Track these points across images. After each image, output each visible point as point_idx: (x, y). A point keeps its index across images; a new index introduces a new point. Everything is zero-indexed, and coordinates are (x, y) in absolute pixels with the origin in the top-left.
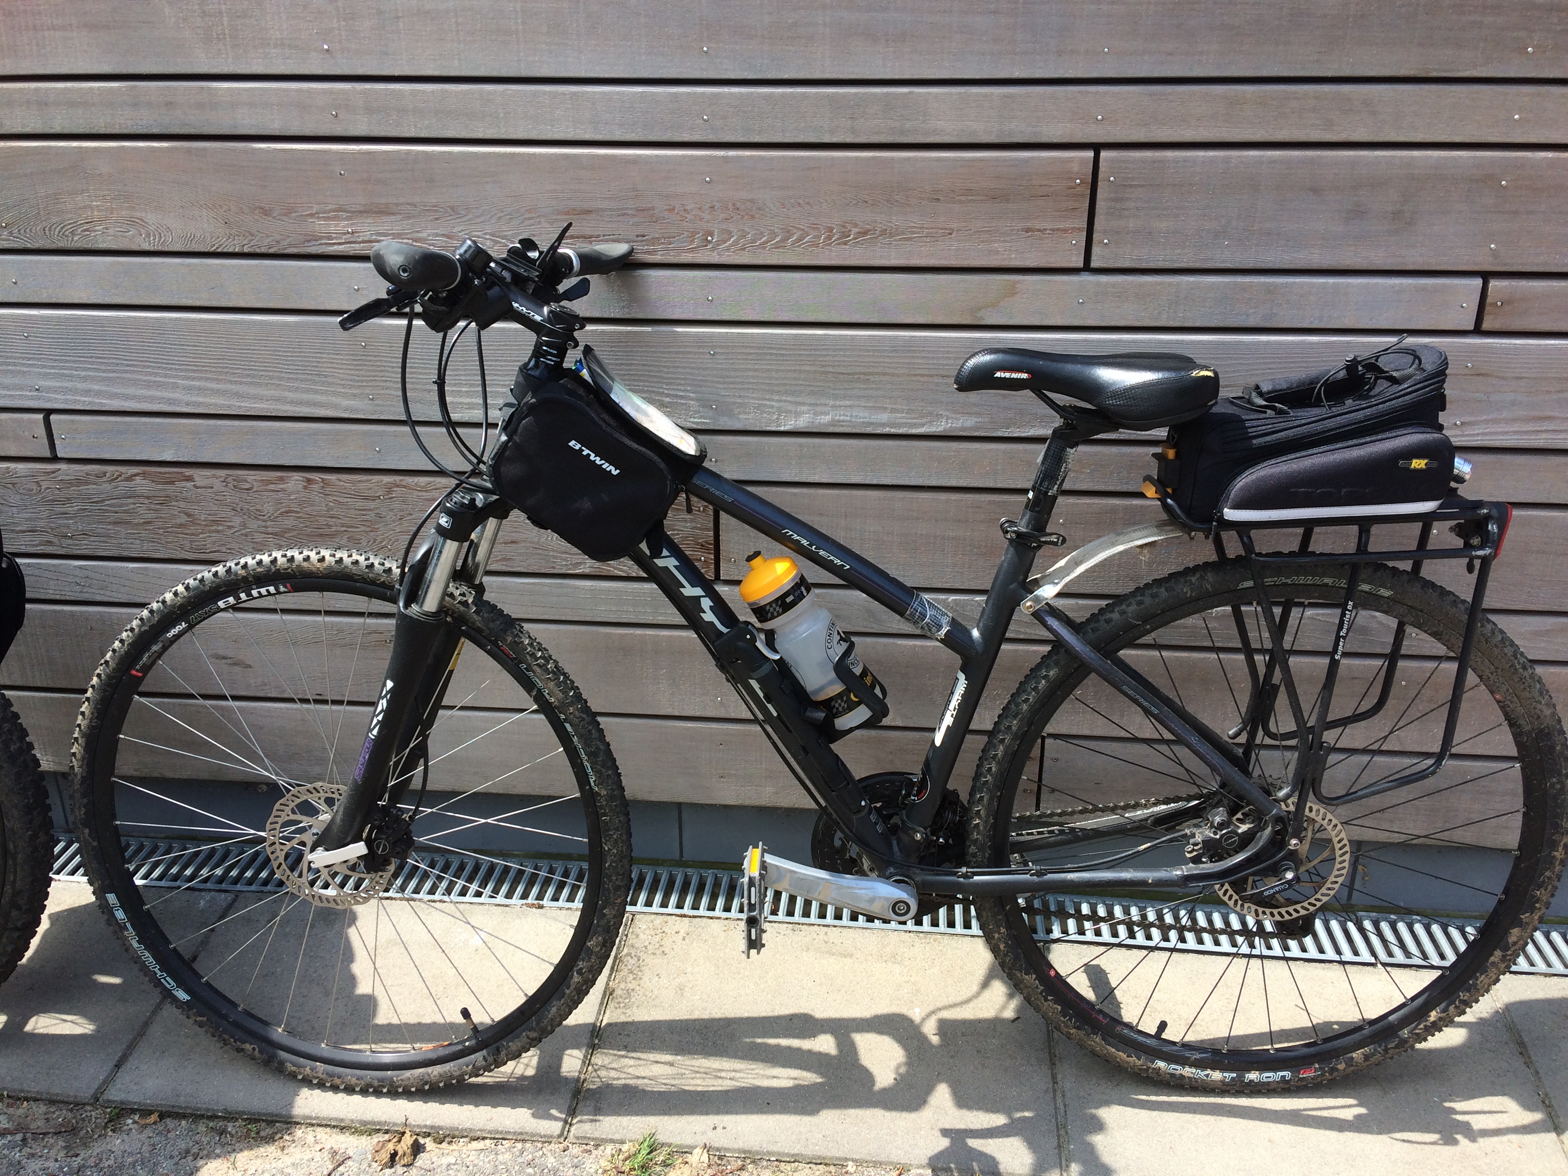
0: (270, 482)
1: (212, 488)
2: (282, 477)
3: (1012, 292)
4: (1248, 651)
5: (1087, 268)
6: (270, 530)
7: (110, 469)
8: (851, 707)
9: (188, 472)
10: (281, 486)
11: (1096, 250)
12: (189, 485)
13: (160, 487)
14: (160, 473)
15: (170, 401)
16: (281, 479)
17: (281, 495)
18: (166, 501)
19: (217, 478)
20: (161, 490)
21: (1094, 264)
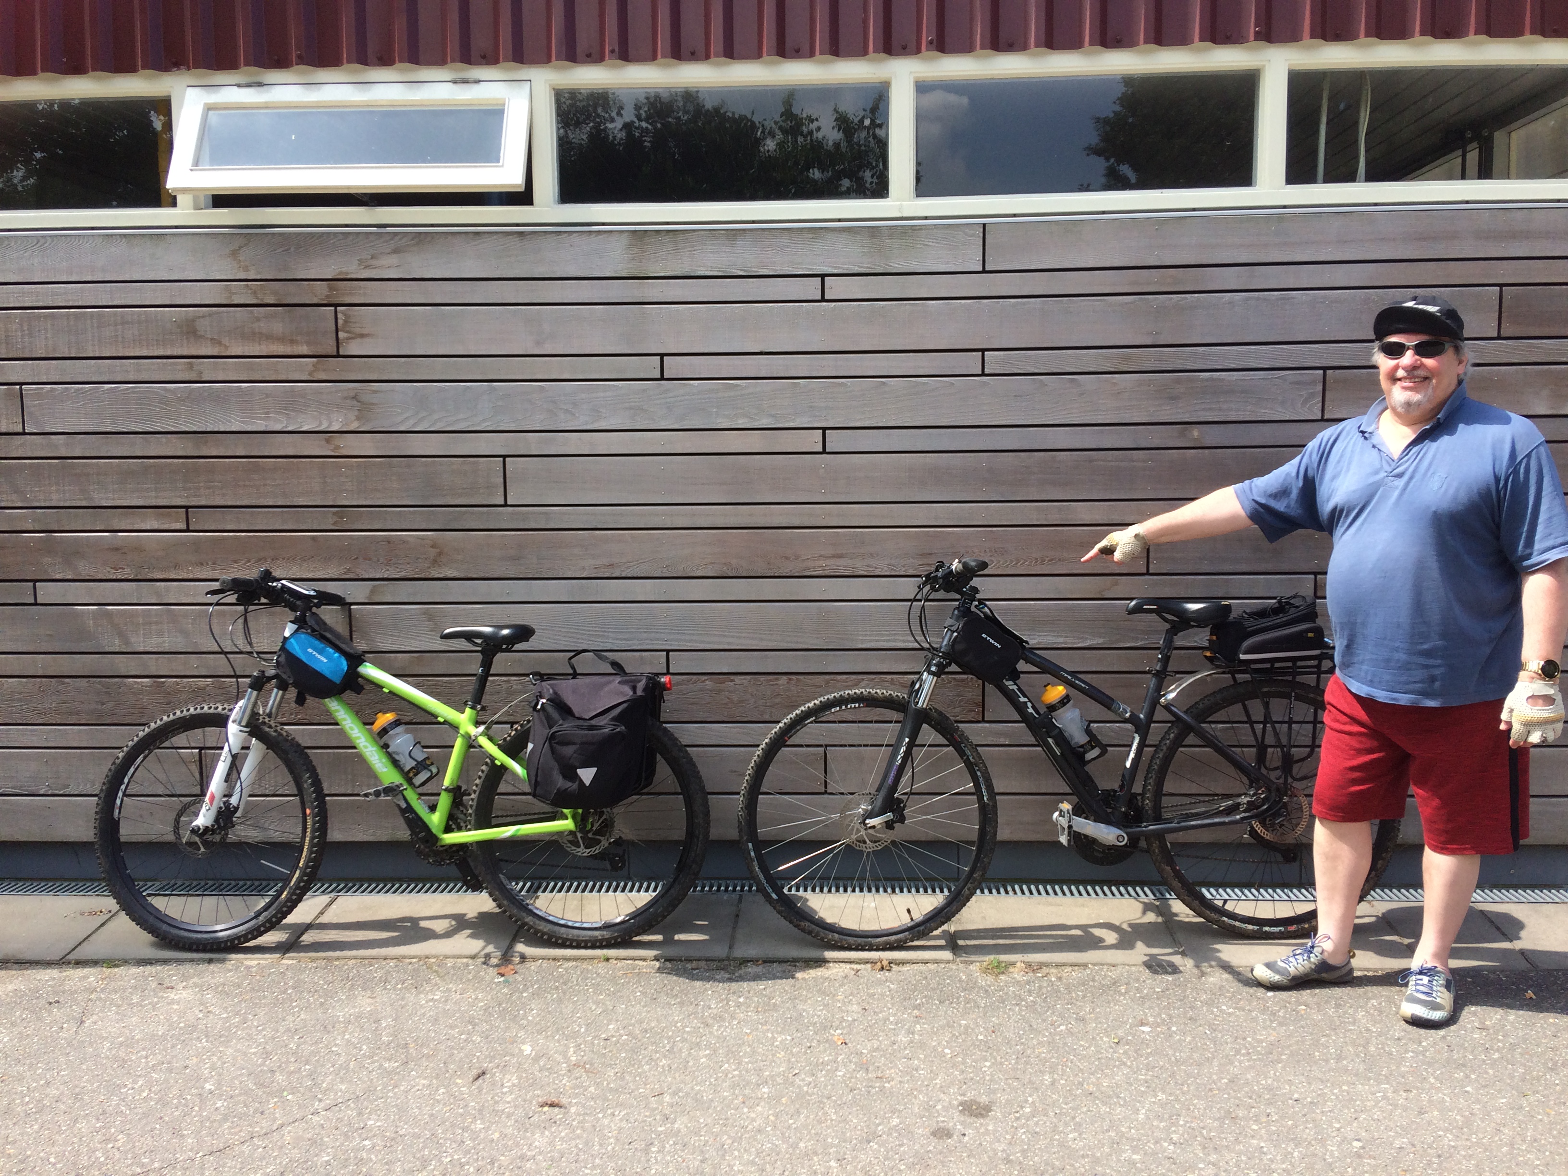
0: (771, 681)
1: (743, 685)
3: (1116, 584)
4: (1251, 723)
5: (1148, 573)
6: (768, 704)
7: (694, 677)
8: (1093, 748)
9: (732, 677)
10: (776, 683)
11: (1151, 566)
12: (732, 684)
13: (718, 685)
14: (719, 678)
15: (729, 644)
16: (777, 679)
17: (775, 687)
18: (719, 692)
19: (746, 680)
21: (1151, 571)
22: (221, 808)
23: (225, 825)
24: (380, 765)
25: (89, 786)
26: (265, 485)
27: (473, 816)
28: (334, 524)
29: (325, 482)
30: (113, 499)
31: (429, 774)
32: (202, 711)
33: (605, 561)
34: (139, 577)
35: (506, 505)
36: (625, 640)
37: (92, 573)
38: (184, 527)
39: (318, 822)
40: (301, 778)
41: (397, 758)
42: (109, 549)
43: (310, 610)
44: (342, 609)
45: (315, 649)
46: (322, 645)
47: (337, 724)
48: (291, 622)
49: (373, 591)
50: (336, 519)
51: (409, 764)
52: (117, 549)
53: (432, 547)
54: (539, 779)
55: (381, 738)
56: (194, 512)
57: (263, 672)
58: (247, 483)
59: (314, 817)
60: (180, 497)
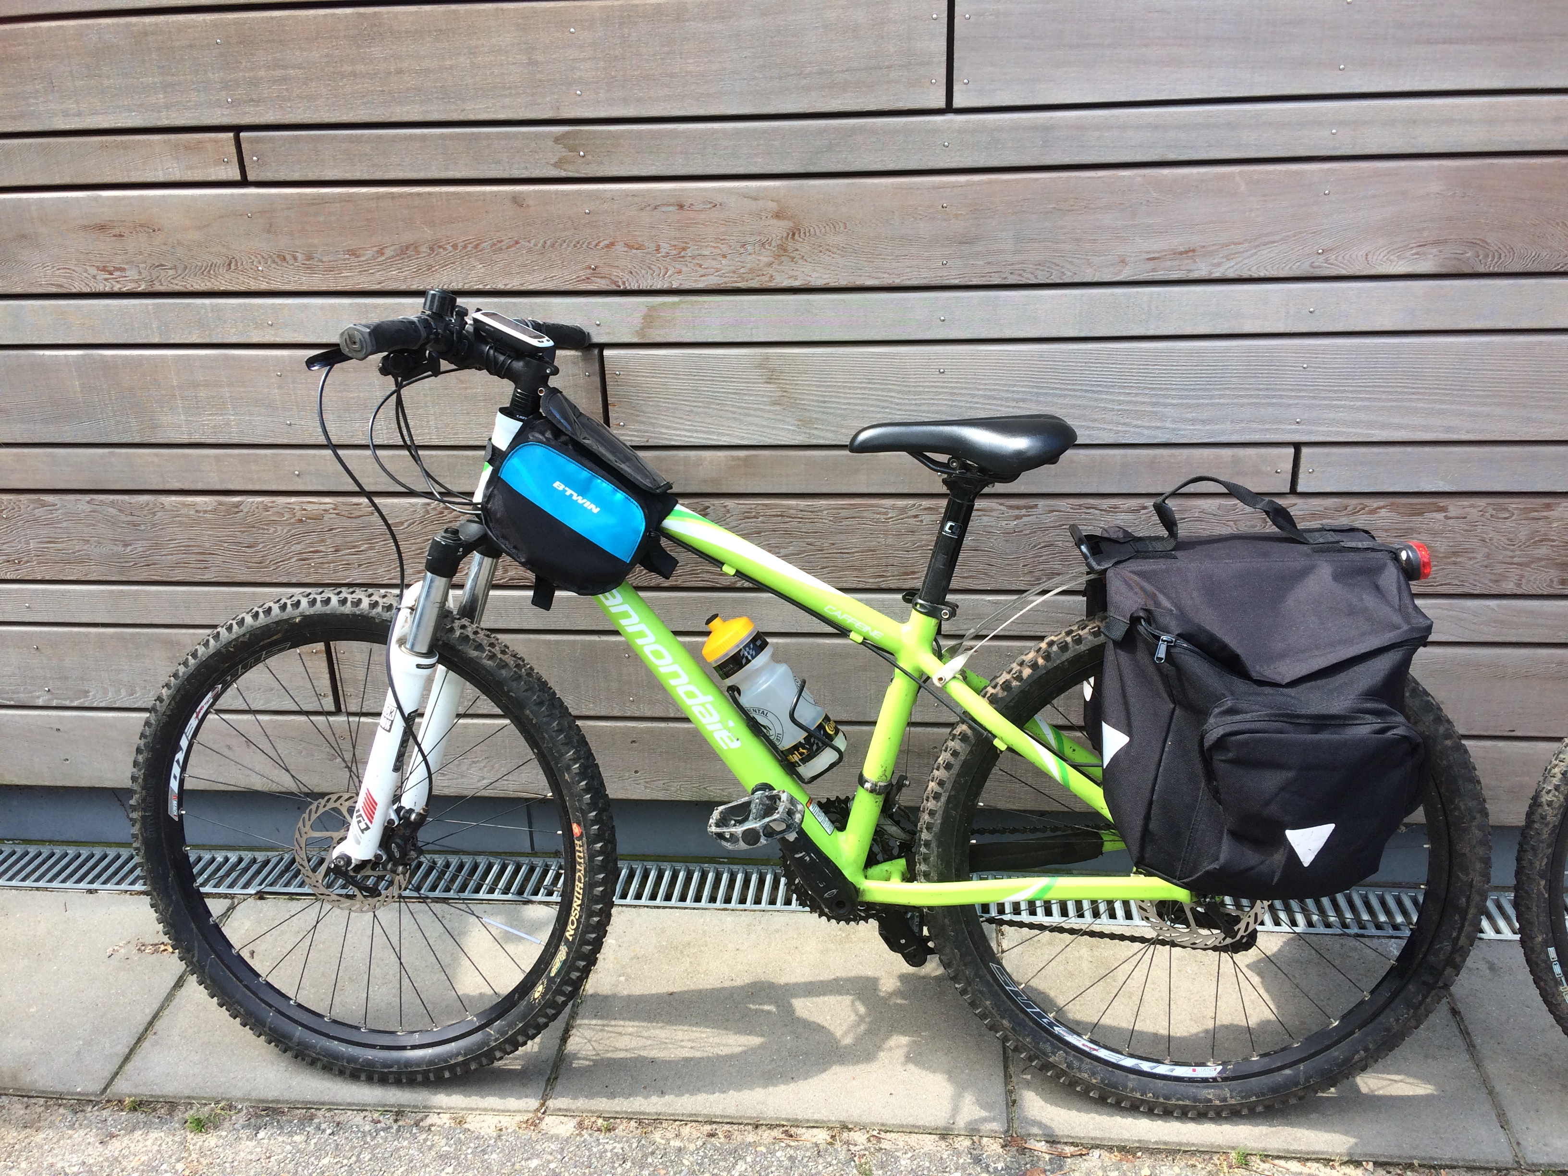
0: (1533, 510)
1: (1465, 518)
2: (1548, 504)
6: (1516, 560)
7: (1353, 502)
9: (1442, 502)
10: (1545, 514)
12: (1440, 516)
13: (1406, 518)
14: (1411, 504)
16: (1548, 507)
17: (1541, 523)
19: (1475, 507)
20: (1404, 522)
22: (391, 822)
23: (404, 853)
24: (725, 734)
25: (123, 692)
26: (400, 72)
27: (934, 845)
28: (557, 165)
29: (532, 63)
30: (79, 115)
31: (834, 756)
32: (327, 609)
33: (1177, 242)
34: (158, 288)
35: (949, 109)
36: (1204, 422)
37: (62, 281)
38: (235, 174)
39: (601, 852)
40: (557, 760)
41: (761, 720)
42: (85, 228)
43: (545, 384)
44: (585, 359)
45: (568, 483)
46: (585, 474)
47: (616, 633)
48: (503, 411)
49: (649, 319)
50: (561, 151)
51: (791, 737)
52: (102, 228)
53: (778, 216)
54: (1153, 825)
55: (727, 675)
56: (251, 141)
57: (456, 532)
58: (360, 68)
59: (591, 842)
60: (218, 104)
